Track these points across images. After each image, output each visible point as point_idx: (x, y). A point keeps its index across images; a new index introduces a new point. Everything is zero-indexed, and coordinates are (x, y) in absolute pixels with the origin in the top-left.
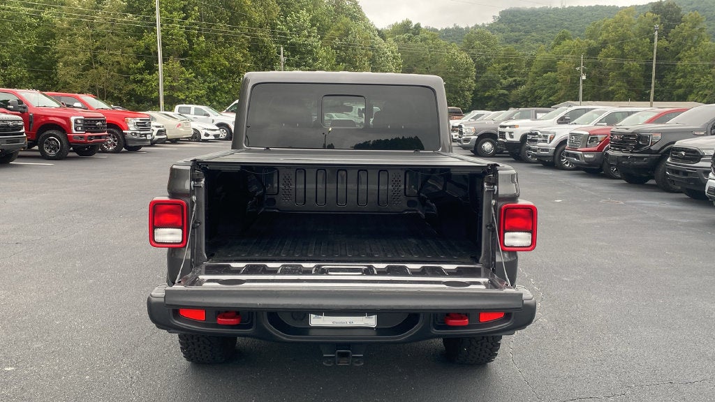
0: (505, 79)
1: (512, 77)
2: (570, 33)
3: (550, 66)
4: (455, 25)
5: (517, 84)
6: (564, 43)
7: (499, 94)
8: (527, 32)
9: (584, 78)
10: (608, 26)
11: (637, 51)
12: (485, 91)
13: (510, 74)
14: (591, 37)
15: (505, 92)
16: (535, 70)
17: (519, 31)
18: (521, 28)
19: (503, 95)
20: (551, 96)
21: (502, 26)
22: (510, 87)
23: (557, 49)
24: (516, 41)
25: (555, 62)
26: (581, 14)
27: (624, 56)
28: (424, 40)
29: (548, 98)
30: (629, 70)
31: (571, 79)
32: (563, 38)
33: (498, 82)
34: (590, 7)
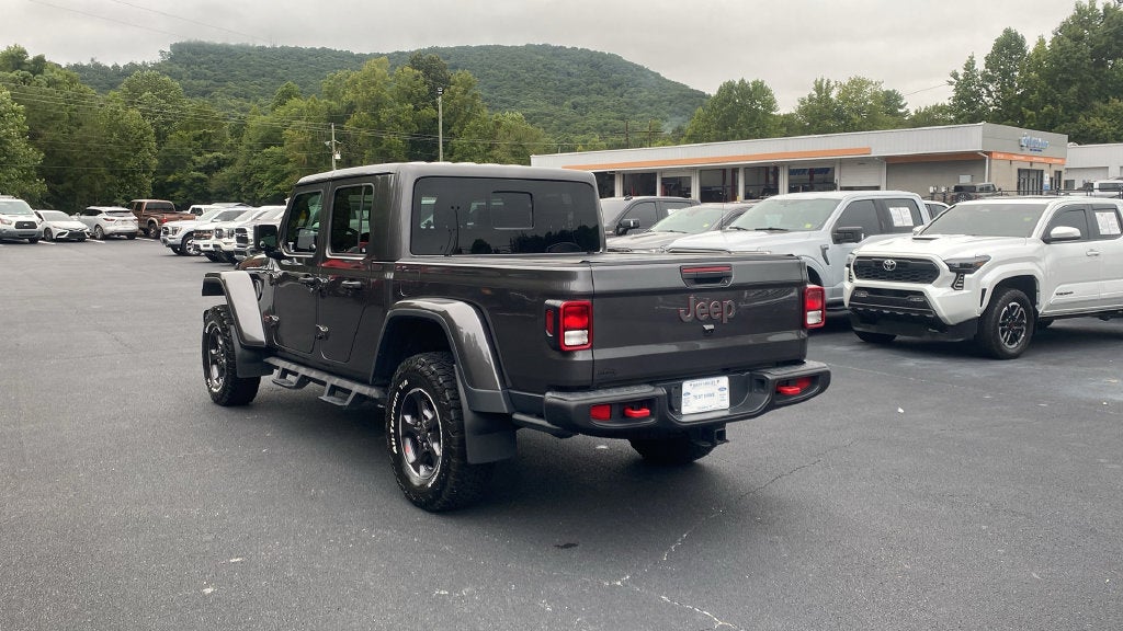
0: (200, 154)
1: (211, 152)
2: (297, 87)
3: (272, 138)
4: (92, 60)
5: (221, 164)
6: (290, 103)
7: (193, 179)
8: (220, 81)
9: (338, 157)
10: (355, 82)
11: (397, 120)
12: (168, 174)
13: (208, 147)
14: (330, 96)
15: (202, 175)
16: (249, 143)
17: (206, 77)
18: (209, 73)
19: (201, 180)
20: (277, 183)
21: (177, 68)
22: (209, 169)
23: (281, 111)
24: (204, 94)
25: (279, 132)
26: (301, 60)
27: (381, 128)
28: (52, 83)
29: (274, 185)
30: (390, 147)
31: (308, 158)
32: (288, 95)
33: (189, 159)
34: (313, 49)
